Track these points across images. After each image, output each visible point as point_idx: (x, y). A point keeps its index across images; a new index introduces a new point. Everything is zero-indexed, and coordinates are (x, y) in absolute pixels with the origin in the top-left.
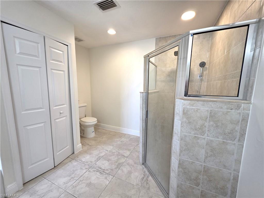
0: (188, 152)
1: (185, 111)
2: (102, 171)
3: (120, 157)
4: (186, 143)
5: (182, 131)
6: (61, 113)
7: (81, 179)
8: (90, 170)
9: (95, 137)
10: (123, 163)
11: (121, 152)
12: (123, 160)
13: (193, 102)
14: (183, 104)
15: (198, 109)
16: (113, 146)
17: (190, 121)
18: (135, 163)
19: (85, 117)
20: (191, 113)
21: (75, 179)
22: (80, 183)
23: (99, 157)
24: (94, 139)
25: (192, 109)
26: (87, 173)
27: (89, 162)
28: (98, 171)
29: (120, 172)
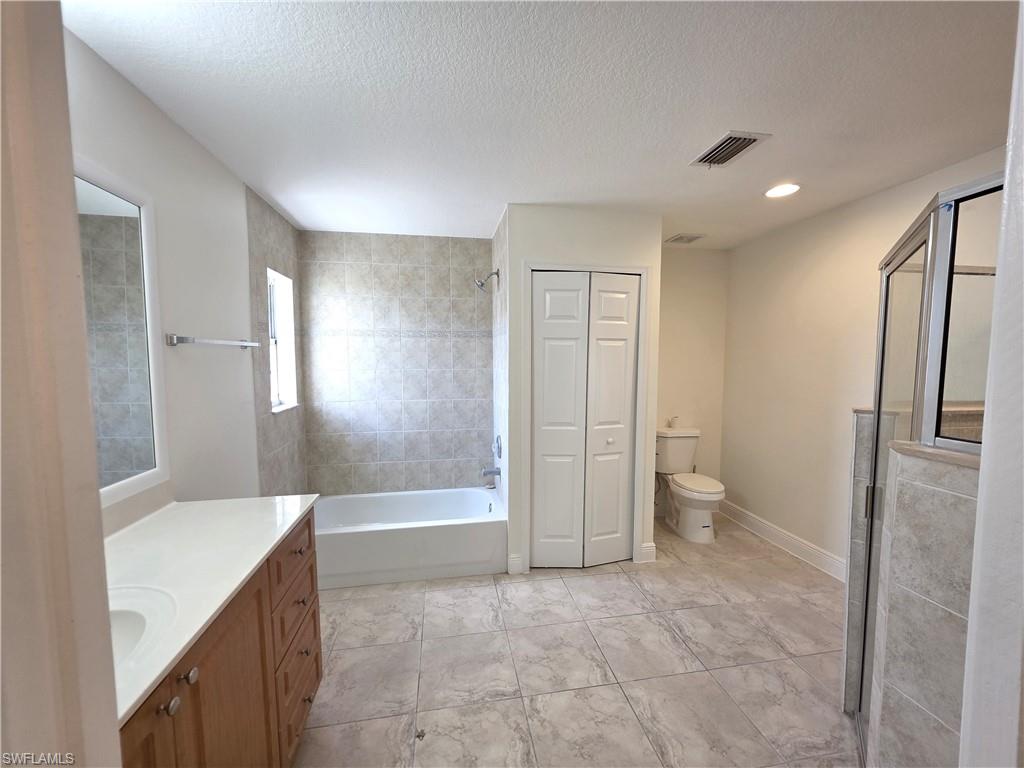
0: (920, 671)
1: (907, 497)
2: (680, 638)
3: (761, 638)
4: (911, 631)
5: (895, 573)
6: (608, 443)
7: (624, 620)
8: (652, 615)
9: (708, 546)
10: (763, 661)
11: (777, 628)
12: (768, 653)
13: (941, 467)
14: (899, 469)
15: (960, 498)
16: (758, 598)
17: (928, 543)
18: (814, 691)
19: (694, 472)
20: (928, 512)
21: (611, 611)
22: (618, 627)
23: (693, 602)
24: (704, 550)
25: (934, 495)
26: (641, 617)
27: (658, 599)
28: (669, 629)
29: (735, 674)
